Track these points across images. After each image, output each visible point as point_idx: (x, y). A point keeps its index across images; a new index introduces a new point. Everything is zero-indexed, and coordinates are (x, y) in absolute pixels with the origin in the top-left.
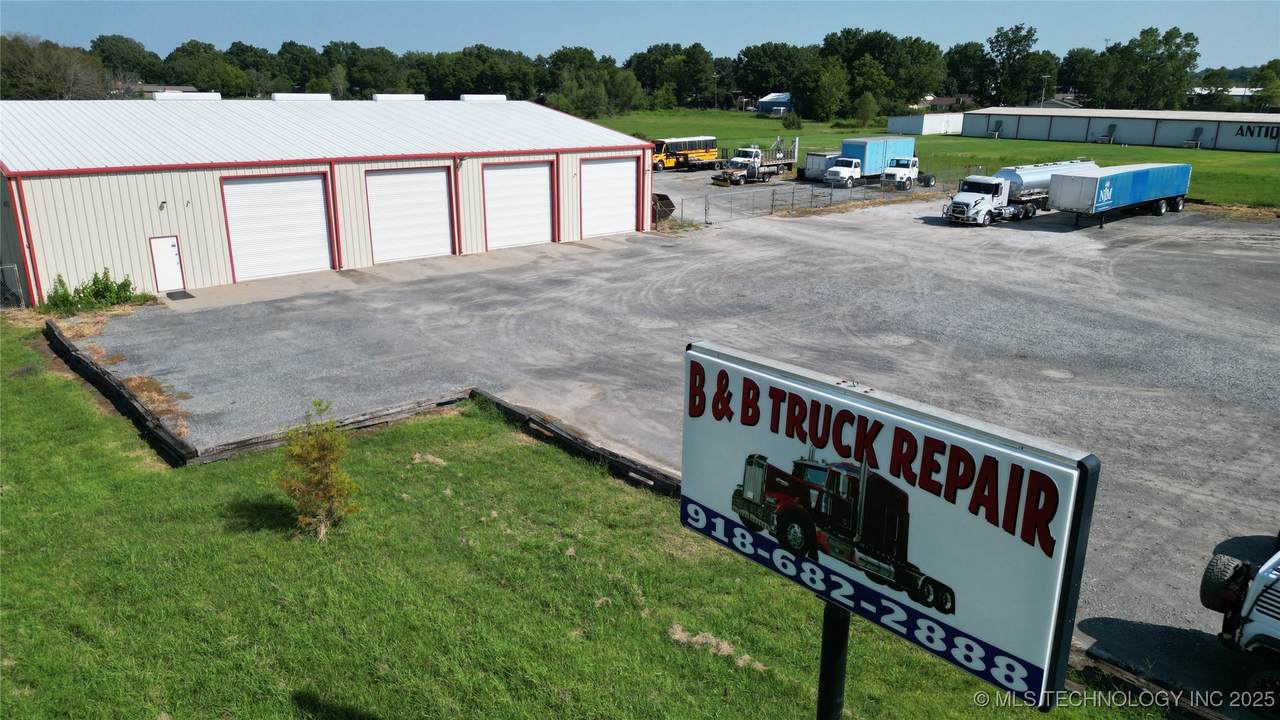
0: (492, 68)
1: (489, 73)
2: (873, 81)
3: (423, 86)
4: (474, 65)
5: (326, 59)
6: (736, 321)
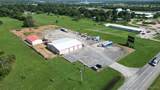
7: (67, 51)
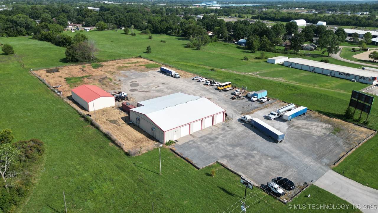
0: (170, 26)
1: (169, 27)
2: (266, 42)
3: (152, 28)
4: (165, 24)
5: (125, 18)
6: (238, 147)
7: (184, 132)
